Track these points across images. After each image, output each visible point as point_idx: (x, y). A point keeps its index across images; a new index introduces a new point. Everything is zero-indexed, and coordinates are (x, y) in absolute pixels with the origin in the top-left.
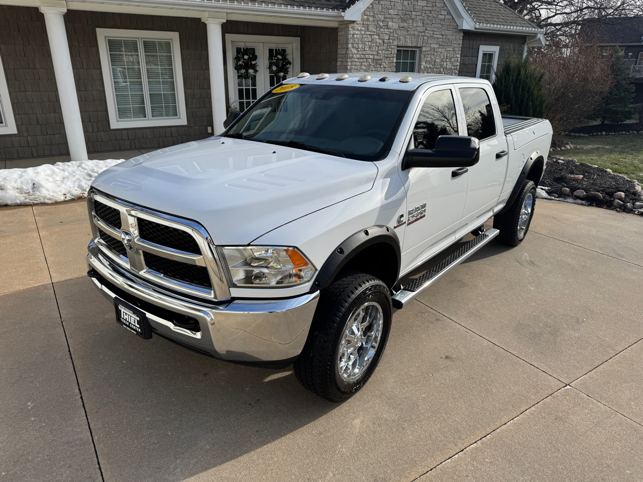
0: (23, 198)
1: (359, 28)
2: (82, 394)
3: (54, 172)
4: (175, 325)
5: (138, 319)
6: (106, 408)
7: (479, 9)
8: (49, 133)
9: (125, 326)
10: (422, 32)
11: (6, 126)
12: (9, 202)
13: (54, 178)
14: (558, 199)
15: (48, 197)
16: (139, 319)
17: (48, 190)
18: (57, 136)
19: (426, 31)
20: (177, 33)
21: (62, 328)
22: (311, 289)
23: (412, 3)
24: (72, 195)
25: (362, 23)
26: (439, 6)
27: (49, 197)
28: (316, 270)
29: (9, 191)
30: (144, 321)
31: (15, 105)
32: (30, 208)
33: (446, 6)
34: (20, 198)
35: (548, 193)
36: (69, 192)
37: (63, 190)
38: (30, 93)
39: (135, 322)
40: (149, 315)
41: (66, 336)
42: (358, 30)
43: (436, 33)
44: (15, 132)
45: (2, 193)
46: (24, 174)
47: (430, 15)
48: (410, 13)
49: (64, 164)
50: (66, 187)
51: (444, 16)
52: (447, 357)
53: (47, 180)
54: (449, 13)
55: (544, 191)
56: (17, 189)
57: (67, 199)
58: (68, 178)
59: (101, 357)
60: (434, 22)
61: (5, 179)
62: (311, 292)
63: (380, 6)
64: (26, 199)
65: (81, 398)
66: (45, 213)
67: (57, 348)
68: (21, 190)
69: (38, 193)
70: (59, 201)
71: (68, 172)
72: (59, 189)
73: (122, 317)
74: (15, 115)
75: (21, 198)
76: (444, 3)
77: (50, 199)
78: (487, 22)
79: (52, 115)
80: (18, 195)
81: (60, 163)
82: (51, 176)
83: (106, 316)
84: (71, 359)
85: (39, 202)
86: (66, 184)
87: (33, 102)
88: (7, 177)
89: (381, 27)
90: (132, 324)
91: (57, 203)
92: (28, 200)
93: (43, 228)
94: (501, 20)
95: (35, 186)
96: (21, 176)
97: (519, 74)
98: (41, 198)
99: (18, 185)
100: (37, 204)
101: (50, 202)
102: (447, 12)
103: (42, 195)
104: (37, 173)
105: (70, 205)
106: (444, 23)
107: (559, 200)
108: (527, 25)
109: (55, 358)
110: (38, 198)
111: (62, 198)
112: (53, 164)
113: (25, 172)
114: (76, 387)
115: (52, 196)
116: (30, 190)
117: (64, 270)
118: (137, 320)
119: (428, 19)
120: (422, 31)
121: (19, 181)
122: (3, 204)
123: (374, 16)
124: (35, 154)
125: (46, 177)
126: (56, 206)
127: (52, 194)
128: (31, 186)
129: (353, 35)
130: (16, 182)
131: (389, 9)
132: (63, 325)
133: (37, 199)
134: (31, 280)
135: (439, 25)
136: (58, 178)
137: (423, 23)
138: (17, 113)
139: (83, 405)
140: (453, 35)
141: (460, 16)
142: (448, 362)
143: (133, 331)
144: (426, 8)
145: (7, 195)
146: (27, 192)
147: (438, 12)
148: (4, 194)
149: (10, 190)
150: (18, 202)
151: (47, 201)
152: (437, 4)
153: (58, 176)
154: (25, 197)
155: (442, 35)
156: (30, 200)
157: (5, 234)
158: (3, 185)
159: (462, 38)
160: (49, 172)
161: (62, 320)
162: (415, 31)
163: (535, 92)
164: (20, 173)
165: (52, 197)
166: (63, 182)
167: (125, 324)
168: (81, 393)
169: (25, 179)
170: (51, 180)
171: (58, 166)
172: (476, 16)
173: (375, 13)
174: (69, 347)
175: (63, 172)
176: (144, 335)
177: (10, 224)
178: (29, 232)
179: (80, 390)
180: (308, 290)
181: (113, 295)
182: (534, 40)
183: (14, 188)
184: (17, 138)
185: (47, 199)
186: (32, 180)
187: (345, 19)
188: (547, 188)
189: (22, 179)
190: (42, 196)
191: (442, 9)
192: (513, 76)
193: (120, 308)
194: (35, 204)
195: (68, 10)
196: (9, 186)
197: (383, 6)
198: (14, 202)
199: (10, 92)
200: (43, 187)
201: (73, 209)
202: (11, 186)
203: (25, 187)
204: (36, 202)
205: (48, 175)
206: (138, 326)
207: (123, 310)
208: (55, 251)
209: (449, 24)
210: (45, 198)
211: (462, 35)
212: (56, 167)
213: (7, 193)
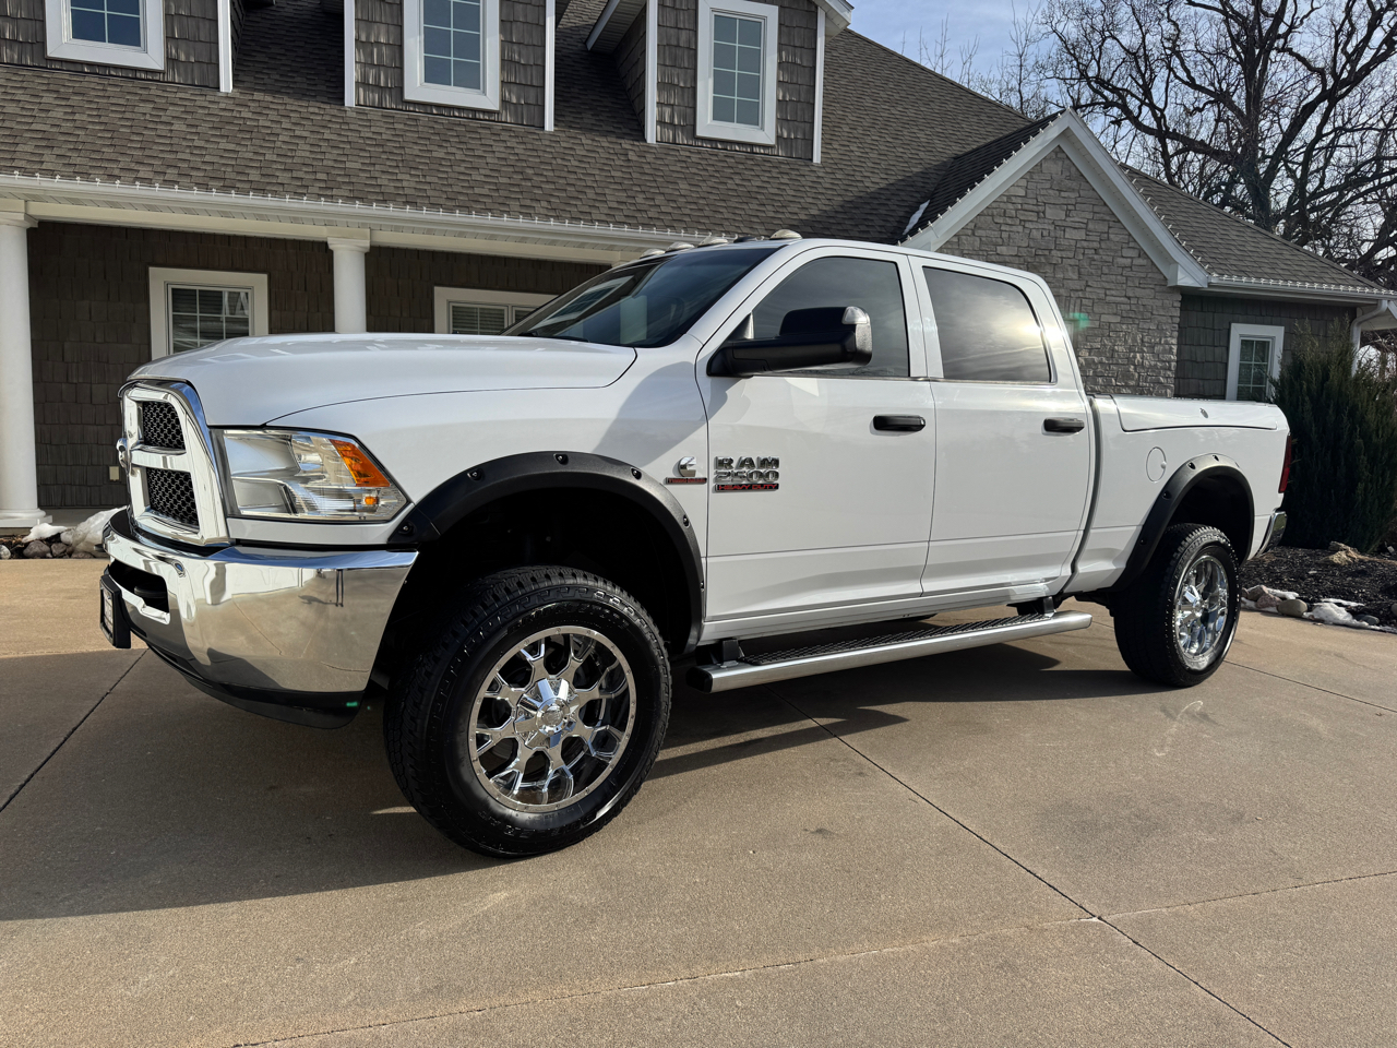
5: (114, 605)
7: (1225, 251)
10: (1077, 291)
14: (1378, 628)
16: (115, 607)
19: (1088, 289)
21: (98, 702)
22: (389, 539)
23: (1052, 234)
26: (1117, 239)
28: (409, 501)
30: (118, 608)
33: (1135, 241)
35: (1354, 612)
40: (125, 594)
41: (92, 711)
43: (1113, 292)
47: (1096, 257)
48: (1047, 253)
51: (1129, 260)
52: (820, 831)
54: (1142, 254)
55: (1342, 609)
59: (118, 742)
60: (1106, 270)
63: (978, 239)
76: (1130, 235)
78: (1242, 272)
84: (67, 738)
94: (1281, 272)
97: (1326, 377)
102: (1137, 251)
106: (1130, 274)
107: (1380, 631)
108: (1352, 282)
109: (41, 734)
119: (1091, 264)
120: (1078, 288)
131: (996, 245)
132: (103, 698)
135: (1119, 277)
137: (1079, 274)
140: (1155, 298)
141: (1170, 261)
142: (818, 839)
144: (1085, 244)
147: (1116, 251)
152: (1112, 236)
155: (1129, 298)
159: (1179, 305)
161: (110, 693)
162: (1060, 287)
172: (1210, 260)
174: (80, 724)
180: (383, 541)
182: (1374, 313)
188: (1353, 604)
191: (1124, 245)
192: (1309, 382)
197: (983, 239)
209: (1143, 275)
211: (1180, 298)
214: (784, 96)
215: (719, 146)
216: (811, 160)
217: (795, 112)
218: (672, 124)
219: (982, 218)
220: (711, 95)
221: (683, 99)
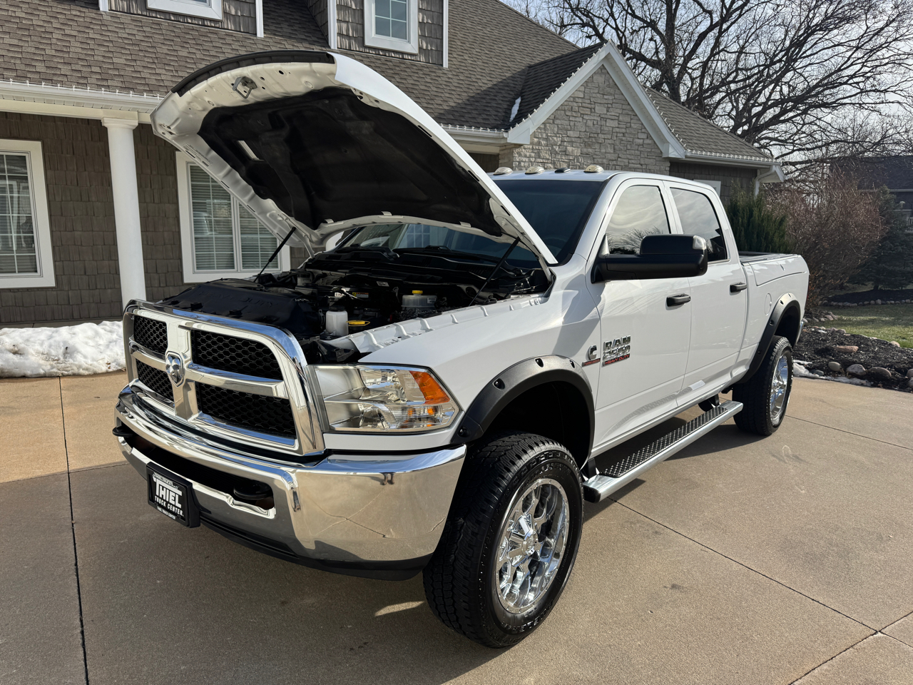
0: (49, 367)
1: (528, 154)
2: (84, 627)
3: (97, 333)
4: (236, 498)
5: (180, 493)
6: (118, 649)
7: (690, 134)
8: (99, 287)
9: (160, 509)
10: (613, 160)
11: (41, 276)
12: (29, 373)
13: (97, 342)
14: (824, 378)
15: (84, 367)
16: (181, 495)
17: (85, 357)
18: (109, 291)
19: (619, 159)
21: (72, 533)
22: (452, 440)
23: (599, 123)
24: (119, 365)
25: (531, 147)
26: (635, 127)
27: (85, 365)
28: (461, 410)
29: (30, 356)
30: (189, 497)
31: (57, 248)
32: (57, 380)
33: (645, 128)
34: (44, 367)
35: (809, 368)
36: (115, 361)
37: (106, 357)
38: (79, 233)
39: (175, 500)
40: (197, 486)
41: (75, 544)
42: (526, 156)
43: (633, 161)
44: (52, 283)
45: (20, 359)
46: (54, 335)
47: (624, 138)
48: (596, 135)
49: (113, 324)
50: (112, 354)
51: (642, 140)
52: (674, 586)
53: (86, 343)
54: (649, 137)
55: (802, 366)
56: (43, 354)
57: (110, 370)
58: (116, 341)
59: (124, 574)
60: (629, 147)
61: (28, 340)
62: (453, 445)
63: (556, 126)
64: (53, 367)
65: (82, 632)
66: (76, 386)
67: (58, 560)
68: (47, 356)
69: (71, 361)
70: (100, 372)
71: (117, 335)
72: (101, 356)
73: (157, 494)
74: (55, 261)
75: (45, 367)
76: (642, 124)
77: (87, 369)
78: (702, 149)
79: (106, 263)
80: (42, 362)
81: (107, 323)
82: (93, 338)
83: (141, 518)
84: (77, 575)
85: (70, 373)
86: (111, 350)
87: (82, 245)
88: (31, 337)
89: (556, 153)
90: (171, 504)
91: (95, 374)
92: (55, 370)
93: (70, 403)
94: (721, 148)
95: (68, 351)
96: (50, 337)
97: (751, 215)
98: (75, 368)
99: (45, 348)
100: (68, 376)
101: (86, 373)
102: (646, 135)
103: (76, 363)
104: (74, 334)
105: (113, 377)
106: (642, 149)
107: (826, 379)
108: (757, 154)
109: (53, 574)
110: (71, 367)
111: (104, 369)
112: (98, 324)
113: (57, 332)
114: (78, 616)
115: (91, 365)
116: (60, 356)
117: (90, 457)
118: (179, 496)
119: (620, 143)
120: (614, 159)
121: (46, 344)
122: (20, 375)
123: (547, 139)
124: (76, 315)
125: (87, 340)
126: (94, 379)
127: (90, 362)
128: (62, 350)
129: (519, 162)
130: (42, 344)
131: (567, 130)
132: (73, 529)
133: (69, 369)
134: (39, 469)
135: (636, 152)
136: (101, 342)
137: (614, 149)
138: (58, 259)
139: (83, 644)
140: (655, 165)
141: (664, 141)
142: (677, 594)
143: (171, 515)
144: (618, 130)
145: (27, 363)
146: (56, 358)
147: (634, 134)
148: (22, 361)
149: (33, 355)
150: (42, 372)
151: (82, 371)
152: (632, 125)
153: (103, 339)
154: (51, 365)
155: (641, 165)
156: (59, 370)
157: (14, 411)
158: (24, 348)
159: (668, 169)
160: (90, 333)
161: (74, 522)
162: (603, 158)
163: (776, 239)
164: (50, 333)
165: (90, 367)
166: (108, 346)
167: (160, 506)
168: (82, 626)
169: (55, 341)
170: (91, 343)
171: (104, 326)
172: (687, 141)
173: (549, 134)
174: (76, 559)
175: (109, 333)
176: (186, 519)
177: (24, 399)
178: (49, 409)
179: (81, 621)
180: (447, 443)
181: (146, 460)
182: (768, 173)
183: (38, 353)
184: (55, 293)
185: (83, 369)
186: (65, 342)
187: (508, 141)
188: (806, 363)
189: (52, 341)
190: (76, 365)
191: (640, 131)
192: (743, 218)
193: (155, 479)
194: (64, 376)
195: (139, 124)
196: (31, 351)
197: (560, 126)
198: (35, 372)
199: (52, 232)
200: (79, 352)
201: (118, 382)
202: (34, 350)
203: (53, 352)
204: (66, 373)
205: (89, 338)
206: (180, 506)
207: (158, 482)
208: (82, 432)
209: (649, 150)
210: (80, 367)
211: (669, 165)
212: (102, 327)
213: (27, 359)
214: (423, 19)
215: (381, 53)
216: (442, 65)
217: (431, 31)
218: (348, 36)
219: (559, 112)
220: (374, 16)
221: (355, 18)
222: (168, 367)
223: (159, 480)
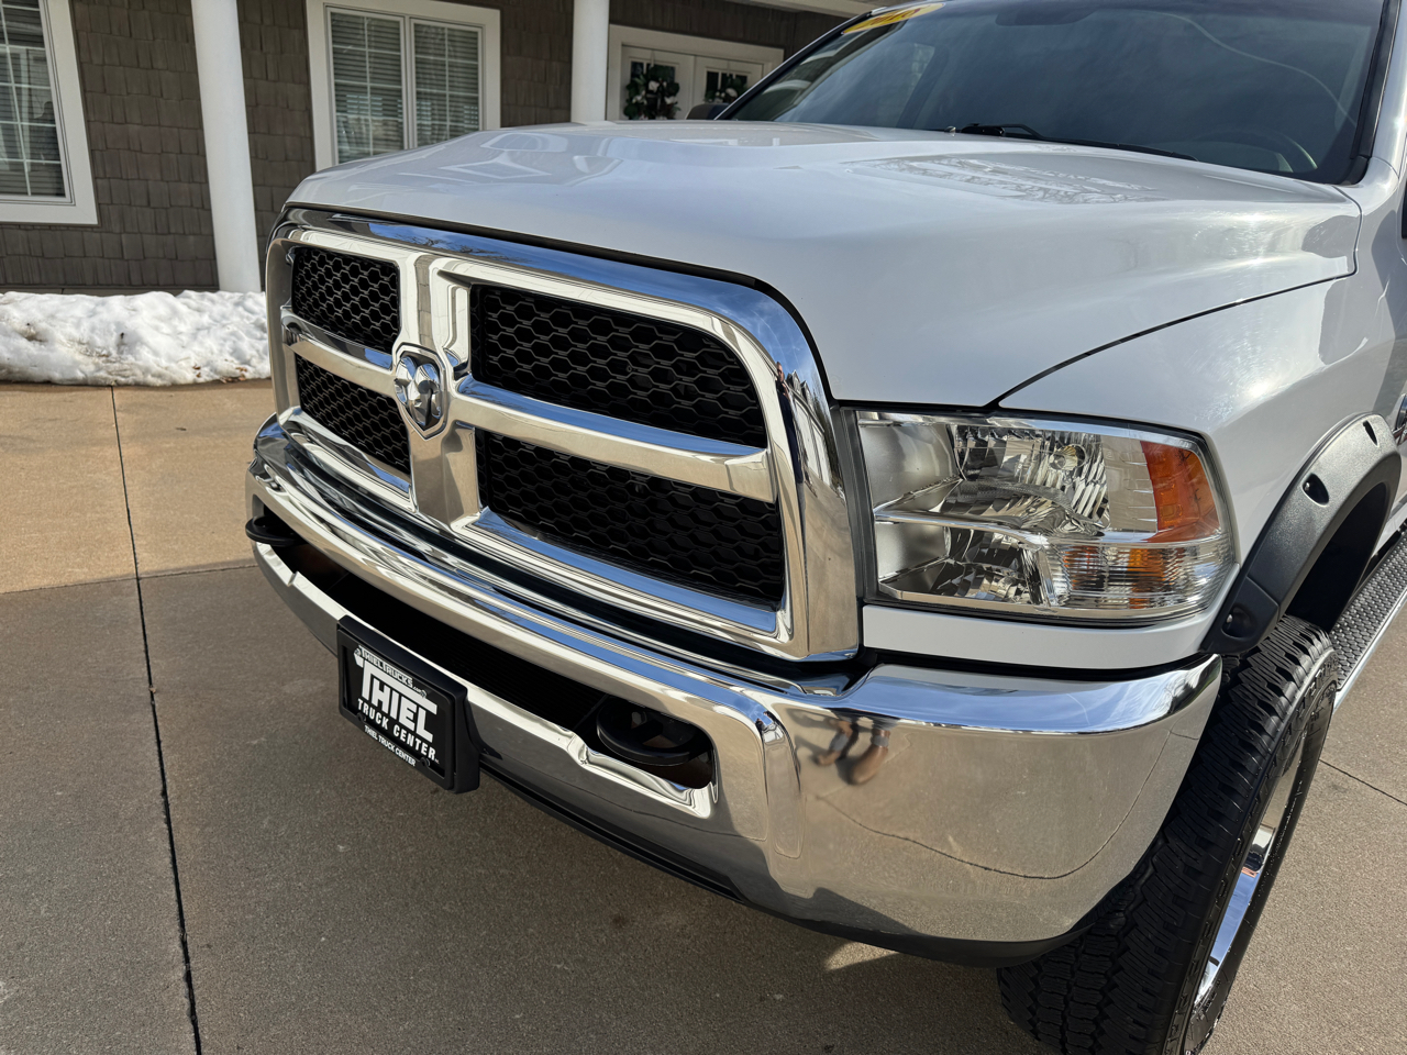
0: (92, 368)
2: (192, 963)
3: (175, 312)
6: (273, 1031)
8: (173, 230)
9: (373, 733)
11: (72, 203)
12: (57, 376)
13: (175, 327)
15: (154, 371)
17: (156, 353)
18: (192, 238)
20: (497, 13)
21: (151, 716)
22: (1199, 644)
24: (215, 371)
27: (156, 369)
29: (57, 346)
30: (453, 719)
31: (97, 154)
32: (108, 392)
34: (83, 367)
36: (208, 364)
37: (193, 356)
38: (136, 127)
39: (415, 720)
41: (159, 742)
44: (93, 220)
45: (41, 349)
46: (99, 309)
49: (203, 298)
50: (202, 350)
53: (157, 328)
56: (80, 343)
57: (201, 380)
58: (208, 328)
59: (266, 822)
61: (52, 316)
64: (99, 369)
65: (188, 977)
66: (143, 405)
67: (126, 781)
68: (89, 348)
69: (131, 359)
70: (183, 382)
71: (210, 317)
72: (184, 354)
73: (365, 694)
74: (95, 178)
75: (86, 368)
77: (160, 376)
79: (185, 187)
80: (79, 358)
81: (192, 294)
82: (167, 320)
84: (168, 822)
85: (130, 380)
86: (201, 344)
87: (141, 151)
88: (58, 311)
90: (402, 727)
91: (175, 386)
92: (103, 374)
93: (132, 438)
95: (126, 340)
96: (93, 314)
98: (138, 372)
99: (83, 333)
100: (126, 386)
101: (159, 382)
103: (140, 363)
104: (134, 310)
105: (207, 393)
109: (116, 816)
110: (131, 370)
111: (190, 377)
112: (175, 295)
113: (103, 304)
114: (174, 931)
115: (166, 368)
116: (111, 349)
117: (176, 547)
118: (428, 713)
121: (86, 325)
122: (41, 379)
124: (135, 279)
125: (157, 323)
126: (173, 394)
127: (164, 363)
128: (113, 338)
130: (78, 325)
132: (154, 706)
133: (128, 373)
134: (80, 566)
136: (182, 328)
138: (101, 175)
139: (193, 1012)
143: (402, 754)
145: (53, 357)
146: (104, 352)
148: (45, 353)
149: (63, 344)
150: (80, 375)
151: (150, 379)
153: (185, 323)
154: (96, 364)
156: (110, 373)
157: (32, 445)
158: (46, 330)
160: (163, 311)
161: (154, 690)
164: (92, 306)
165: (164, 371)
166: (194, 336)
167: (372, 724)
168: (187, 960)
169: (101, 321)
170: (166, 329)
171: (186, 300)
174: (164, 780)
175: (196, 313)
176: (448, 772)
177: (50, 424)
178: (94, 445)
179: (184, 944)
181: (337, 611)
183: (72, 340)
184: (97, 235)
185: (153, 376)
186: (118, 324)
189: (95, 320)
190: (140, 367)
193: (359, 661)
194: (119, 385)
196: (59, 336)
198: (68, 376)
199: (88, 122)
200: (146, 344)
201: (216, 402)
202: (65, 335)
203: (99, 342)
204: (123, 380)
205: (160, 319)
206: (429, 737)
207: (369, 670)
208: (157, 495)
210: (146, 371)
212: (182, 300)
213: (52, 351)
222: (402, 384)
223: (369, 665)
